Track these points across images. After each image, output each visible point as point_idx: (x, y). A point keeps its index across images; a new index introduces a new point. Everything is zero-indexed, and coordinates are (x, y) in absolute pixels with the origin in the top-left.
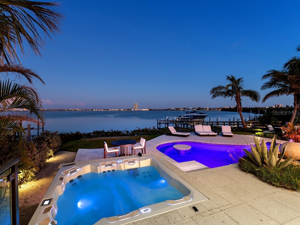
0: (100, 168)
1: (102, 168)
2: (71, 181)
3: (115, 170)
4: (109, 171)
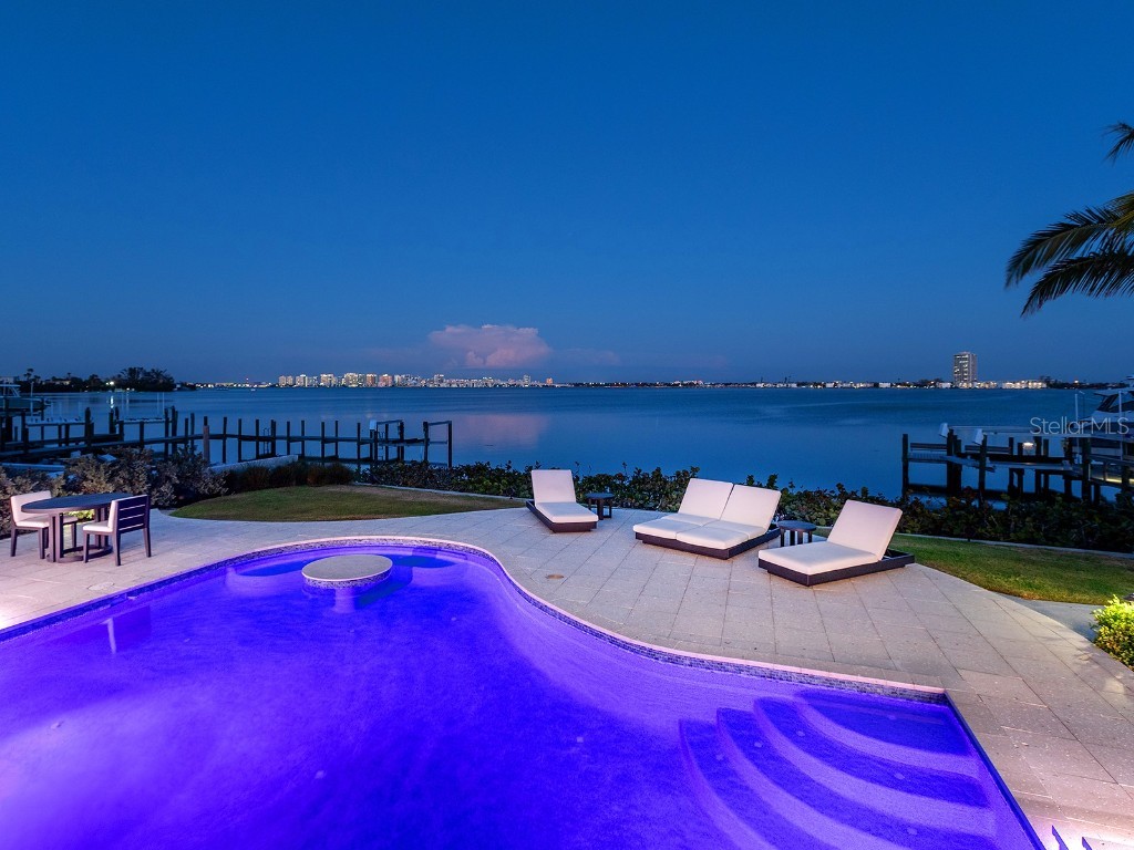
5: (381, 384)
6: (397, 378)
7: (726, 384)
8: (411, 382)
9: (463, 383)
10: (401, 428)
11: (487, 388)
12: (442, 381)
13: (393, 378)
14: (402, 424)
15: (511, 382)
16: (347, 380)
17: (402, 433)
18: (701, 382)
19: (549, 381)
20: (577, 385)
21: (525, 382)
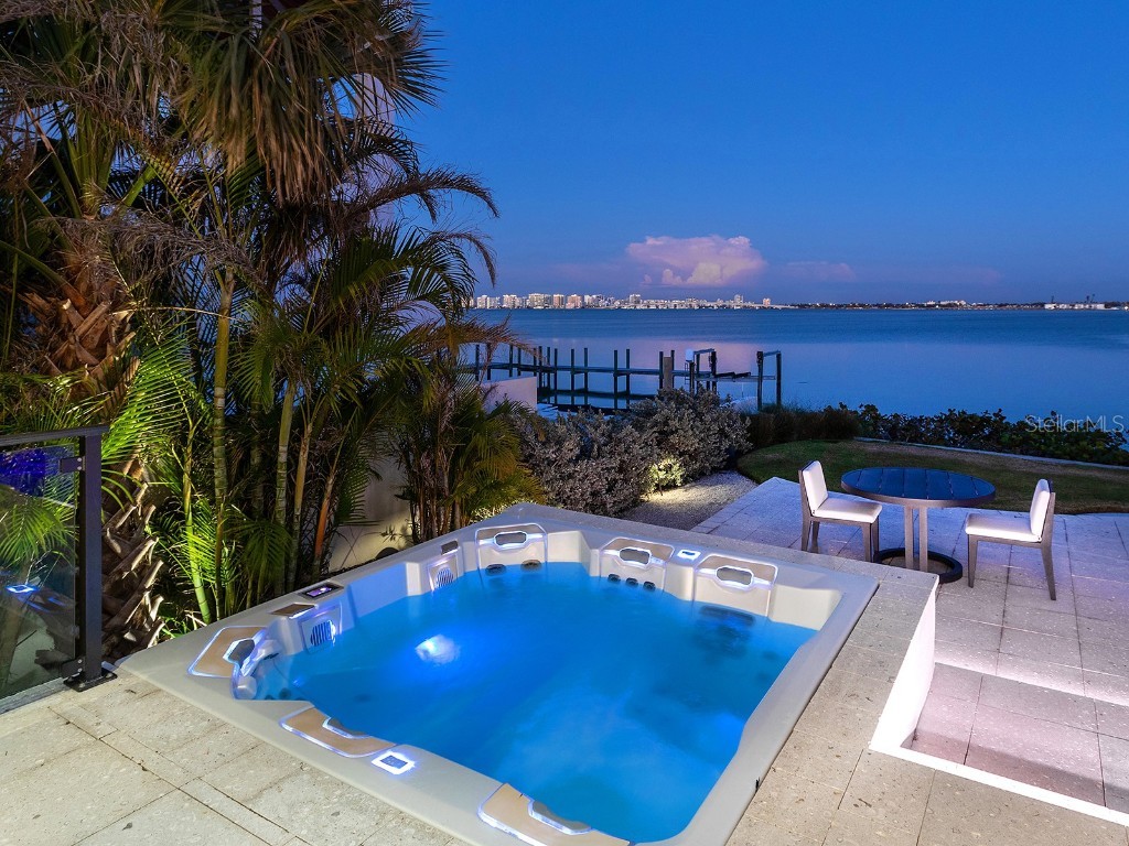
0: (602, 556)
1: (609, 561)
2: (495, 569)
3: (657, 586)
4: (632, 582)
5: (570, 306)
6: (587, 298)
7: (1001, 305)
8: (603, 304)
9: (662, 304)
10: (713, 358)
11: (691, 309)
12: (639, 302)
13: (583, 299)
14: (714, 354)
15: (720, 303)
16: (532, 301)
17: (713, 365)
18: (963, 303)
19: (767, 302)
20: (802, 306)
21: (737, 303)
